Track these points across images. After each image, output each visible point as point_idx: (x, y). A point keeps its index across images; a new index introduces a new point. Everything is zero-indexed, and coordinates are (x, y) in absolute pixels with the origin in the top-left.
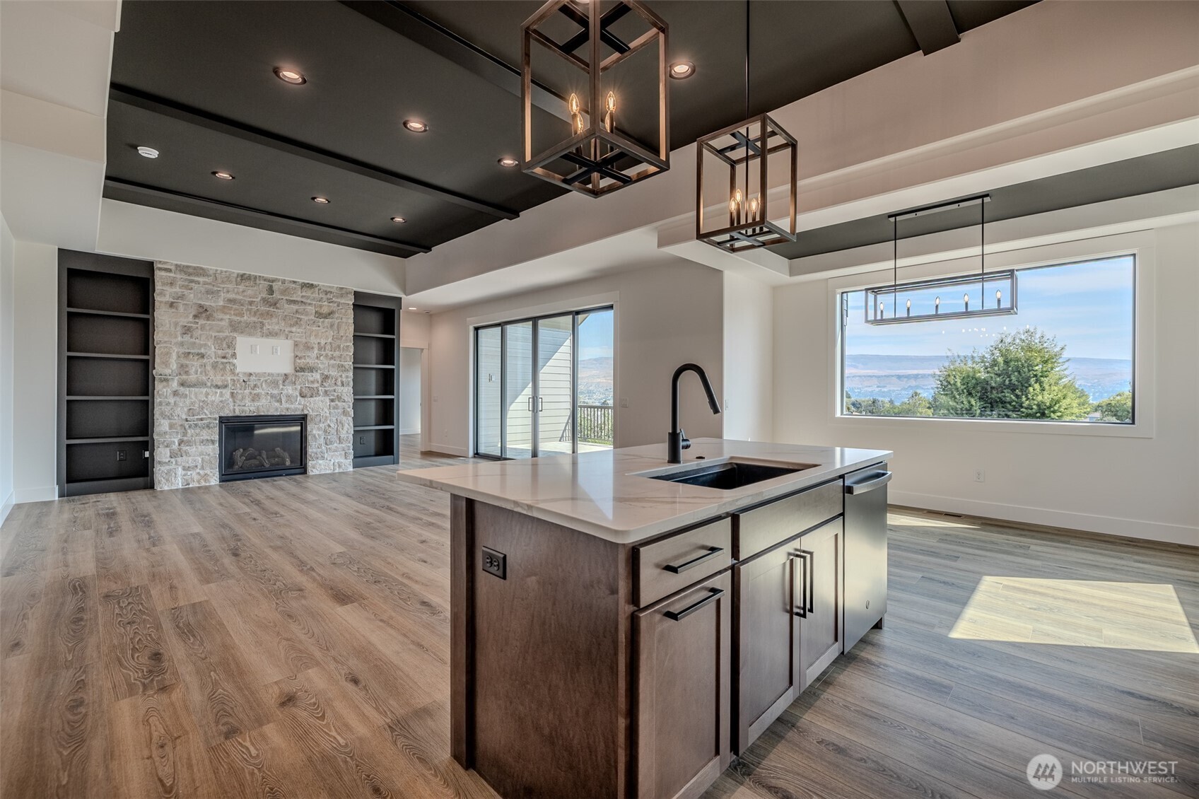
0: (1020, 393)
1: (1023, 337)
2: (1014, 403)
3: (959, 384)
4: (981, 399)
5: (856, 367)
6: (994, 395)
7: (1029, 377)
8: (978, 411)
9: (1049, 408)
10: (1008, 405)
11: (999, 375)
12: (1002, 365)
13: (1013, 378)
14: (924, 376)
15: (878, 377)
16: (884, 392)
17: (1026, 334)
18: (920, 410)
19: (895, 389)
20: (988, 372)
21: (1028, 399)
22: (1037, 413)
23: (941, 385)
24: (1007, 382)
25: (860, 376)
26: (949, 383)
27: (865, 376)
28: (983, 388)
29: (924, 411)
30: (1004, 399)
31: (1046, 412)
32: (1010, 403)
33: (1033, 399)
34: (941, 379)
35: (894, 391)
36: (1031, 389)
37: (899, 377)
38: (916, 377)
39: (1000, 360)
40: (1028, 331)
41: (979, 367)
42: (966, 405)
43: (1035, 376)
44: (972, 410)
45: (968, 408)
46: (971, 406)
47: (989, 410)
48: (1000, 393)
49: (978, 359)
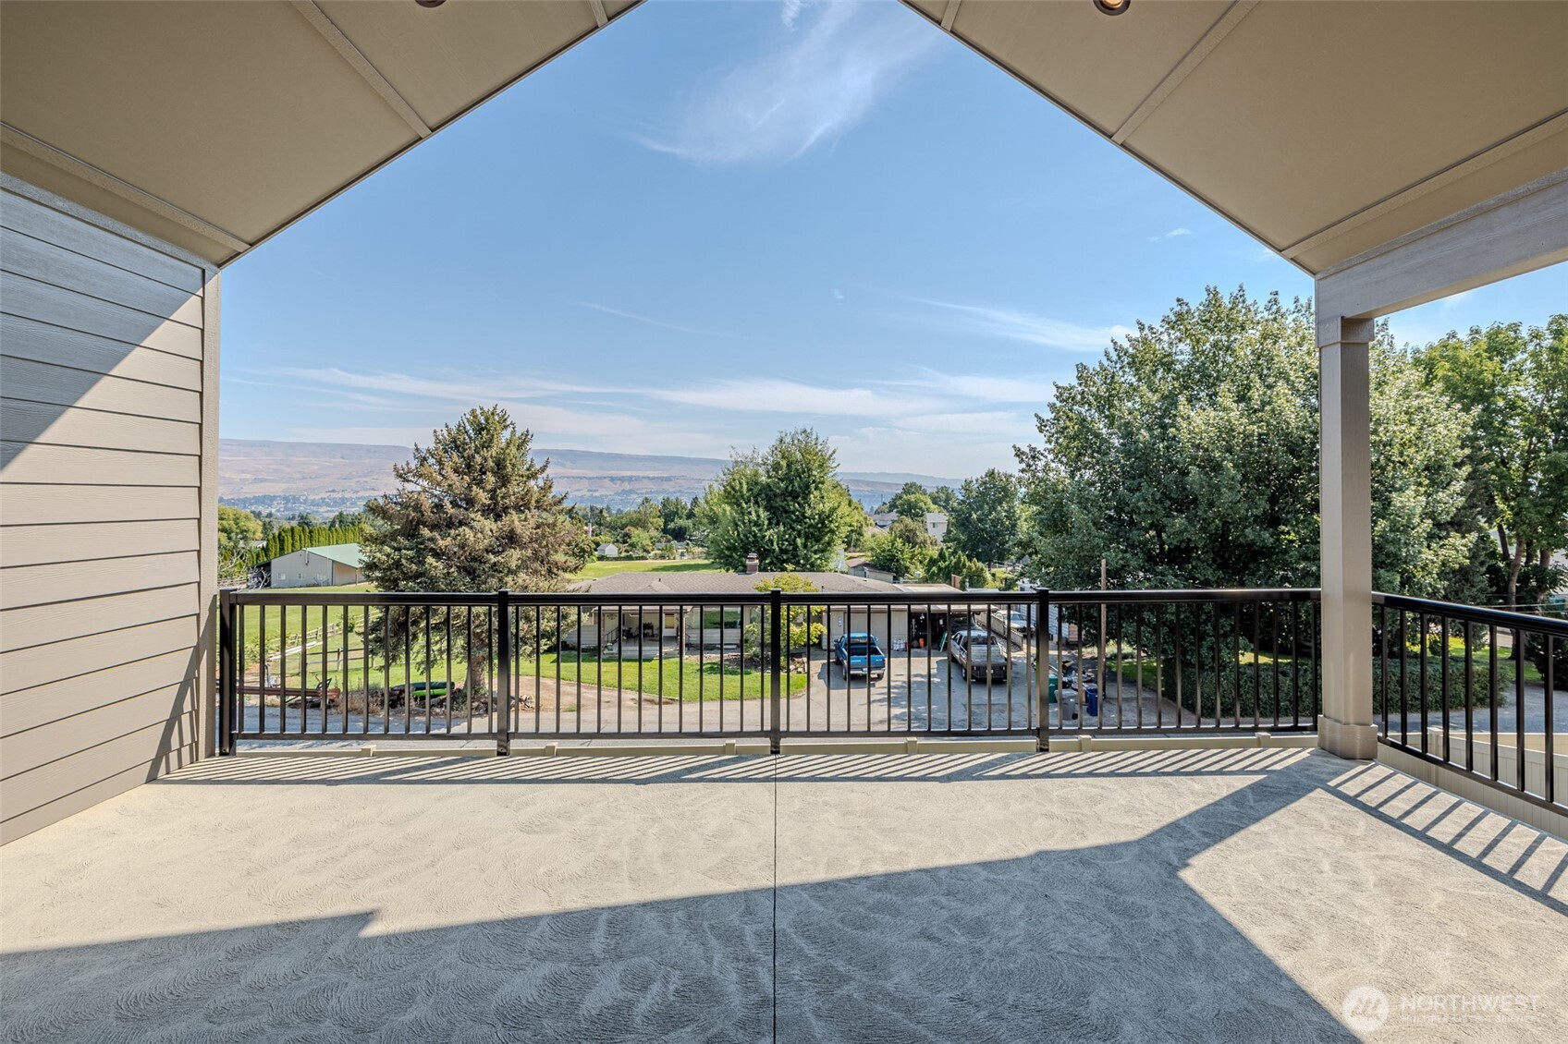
0: (802, 502)
1: (800, 438)
2: (797, 513)
4: (766, 508)
5: (563, 465)
6: (779, 502)
7: (809, 482)
8: (766, 522)
9: (828, 517)
10: (792, 516)
11: (782, 480)
12: (785, 469)
13: (796, 484)
14: (638, 479)
15: (590, 478)
16: (595, 497)
17: (803, 435)
18: (651, 520)
19: (608, 494)
20: (770, 476)
21: (810, 507)
22: (818, 523)
23: (725, 492)
24: (790, 488)
25: (568, 477)
26: (733, 489)
27: (574, 478)
28: (766, 495)
29: (655, 520)
30: (787, 508)
31: (826, 522)
32: (793, 513)
33: (814, 508)
34: (725, 484)
35: (607, 496)
36: (812, 496)
37: (612, 479)
38: (630, 479)
39: (784, 463)
40: (805, 431)
41: (761, 470)
42: (754, 517)
43: (814, 482)
44: (760, 522)
45: (755, 519)
46: (758, 516)
47: (774, 521)
48: (783, 501)
49: (760, 461)
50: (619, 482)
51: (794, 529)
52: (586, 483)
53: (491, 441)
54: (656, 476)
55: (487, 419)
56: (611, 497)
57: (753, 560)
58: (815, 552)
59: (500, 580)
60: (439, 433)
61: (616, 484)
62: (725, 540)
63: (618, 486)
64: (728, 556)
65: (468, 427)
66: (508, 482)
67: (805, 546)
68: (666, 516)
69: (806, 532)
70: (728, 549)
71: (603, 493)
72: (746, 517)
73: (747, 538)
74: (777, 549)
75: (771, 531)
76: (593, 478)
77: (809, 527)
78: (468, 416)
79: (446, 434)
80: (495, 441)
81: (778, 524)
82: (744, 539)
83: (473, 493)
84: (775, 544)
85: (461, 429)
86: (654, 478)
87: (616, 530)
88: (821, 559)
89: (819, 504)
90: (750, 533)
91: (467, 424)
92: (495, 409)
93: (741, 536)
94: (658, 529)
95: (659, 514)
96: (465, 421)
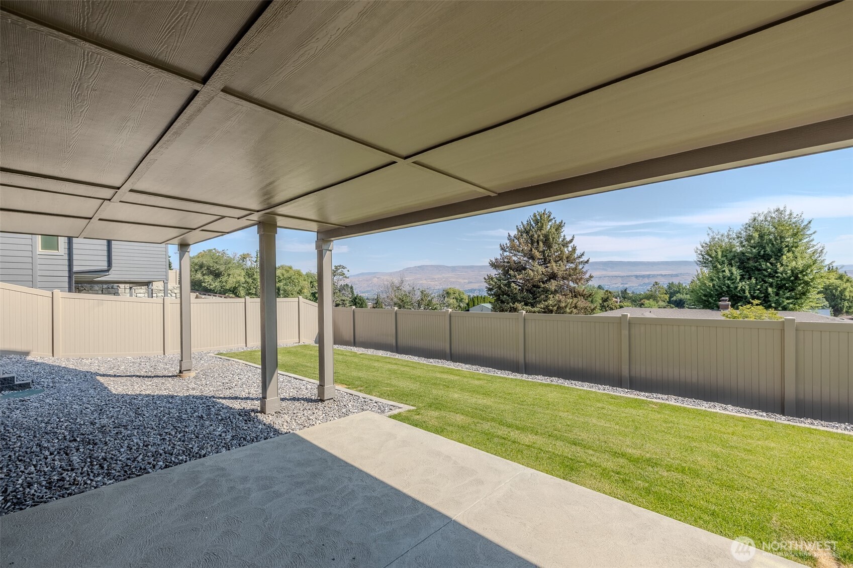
0: (774, 262)
1: (773, 215)
2: (769, 270)
3: (720, 257)
4: (739, 268)
5: (606, 270)
6: (751, 263)
7: (782, 247)
8: (739, 278)
9: (802, 272)
10: (764, 272)
11: (755, 248)
12: (757, 239)
13: (768, 249)
15: (623, 277)
17: (776, 213)
20: (744, 246)
21: (782, 265)
22: (791, 277)
23: (703, 259)
24: (762, 253)
25: (608, 277)
26: (709, 255)
27: (612, 277)
28: (740, 259)
29: (662, 296)
30: (759, 267)
31: (800, 276)
32: (766, 270)
33: (787, 266)
36: (784, 257)
37: (637, 277)
39: (756, 235)
40: (778, 210)
41: (736, 243)
42: (727, 273)
43: (787, 246)
44: (733, 277)
45: (729, 275)
46: (732, 274)
47: (747, 277)
48: (756, 262)
49: (734, 236)
50: (641, 278)
51: (765, 282)
52: (620, 279)
53: (542, 226)
54: (667, 273)
55: (541, 217)
56: (636, 287)
57: (726, 301)
58: (788, 298)
59: (546, 297)
60: (519, 227)
61: (639, 279)
62: (702, 290)
63: (640, 280)
64: (705, 300)
65: (532, 223)
66: (551, 247)
67: (777, 294)
68: (671, 294)
69: (778, 284)
70: (705, 295)
71: (631, 285)
72: (721, 274)
73: (722, 289)
74: (749, 296)
75: (744, 283)
76: (625, 276)
77: (781, 280)
78: (532, 217)
79: (522, 226)
80: (544, 226)
81: (750, 278)
82: (719, 289)
83: (533, 253)
84: (747, 292)
85: (529, 224)
86: (665, 275)
87: (636, 302)
88: (795, 304)
89: (789, 263)
90: (724, 285)
91: (532, 221)
92: (545, 211)
93: (717, 287)
94: (664, 301)
95: (665, 292)
96: (531, 219)
